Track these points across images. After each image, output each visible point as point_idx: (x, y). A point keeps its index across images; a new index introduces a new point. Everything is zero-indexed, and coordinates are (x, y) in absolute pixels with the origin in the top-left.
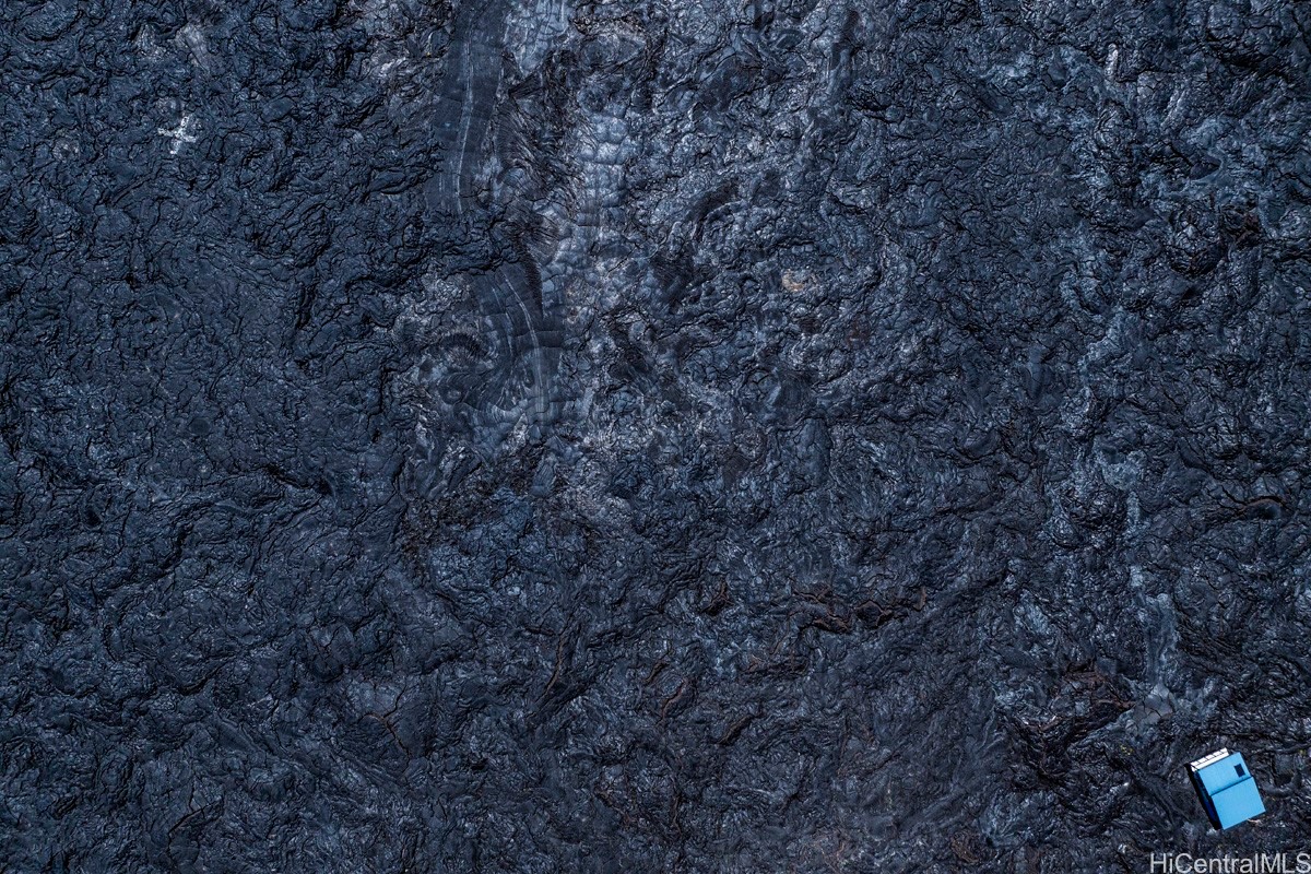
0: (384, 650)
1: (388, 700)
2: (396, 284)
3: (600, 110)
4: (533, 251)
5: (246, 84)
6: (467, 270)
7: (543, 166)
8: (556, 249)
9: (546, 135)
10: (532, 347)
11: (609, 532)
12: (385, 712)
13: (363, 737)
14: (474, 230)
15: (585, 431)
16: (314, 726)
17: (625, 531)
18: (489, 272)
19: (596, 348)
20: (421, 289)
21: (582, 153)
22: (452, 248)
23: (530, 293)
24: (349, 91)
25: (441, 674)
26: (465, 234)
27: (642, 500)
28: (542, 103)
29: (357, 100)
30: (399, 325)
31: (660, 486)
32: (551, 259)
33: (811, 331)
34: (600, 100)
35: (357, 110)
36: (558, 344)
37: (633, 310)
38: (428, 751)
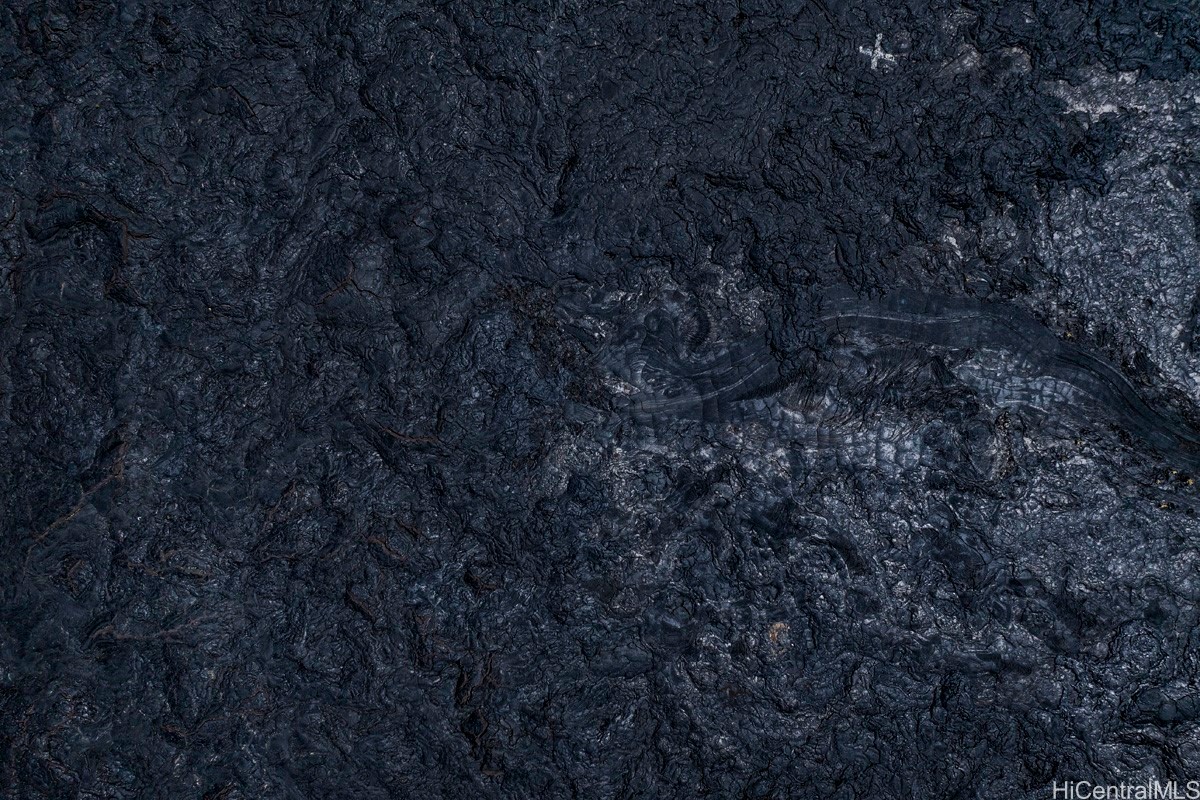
0: (413, 275)
1: (368, 283)
2: (753, 264)
3: (926, 442)
4: (791, 389)
5: (929, 112)
6: (770, 328)
7: (870, 393)
8: (794, 410)
9: (899, 394)
10: (702, 393)
11: (536, 477)
12: (356, 280)
13: (330, 260)
14: (807, 333)
15: (627, 448)
16: (338, 214)
17: (537, 492)
18: (769, 350)
19: (705, 453)
20: (750, 287)
21: (885, 429)
22: (789, 313)
23: (751, 388)
24: (928, 210)
25: (395, 331)
26: (803, 325)
27: (567, 505)
28: (929, 388)
29: (920, 217)
30: (716, 268)
31: (581, 522)
32: (785, 406)
33: (733, 651)
34: (935, 442)
35: (911, 217)
36: (706, 418)
37: (743, 485)
38: (322, 321)
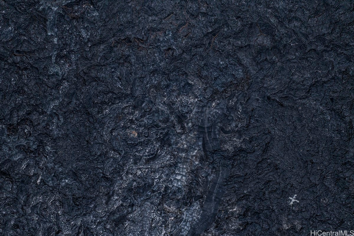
0: (259, 53)
1: (260, 39)
2: (241, 150)
3: (179, 188)
4: (203, 153)
5: (273, 211)
6: (222, 151)
7: (197, 176)
8: (196, 153)
9: (194, 184)
10: (207, 127)
11: (194, 74)
12: (261, 36)
13: (268, 30)
14: (218, 161)
15: (197, 102)
16: (281, 35)
17: (190, 74)
18: (216, 149)
19: (190, 124)
20: (234, 148)
21: (185, 178)
22: (225, 158)
23: (205, 142)
24: (246, 204)
25: (245, 44)
26: (220, 160)
27: (184, 82)
28: (194, 193)
29: (244, 201)
30: (242, 139)
31: (178, 84)
32: (198, 150)
33: (132, 120)
34: (178, 191)
35: (244, 199)
36: (200, 127)
37: (179, 133)
38: (252, 24)
